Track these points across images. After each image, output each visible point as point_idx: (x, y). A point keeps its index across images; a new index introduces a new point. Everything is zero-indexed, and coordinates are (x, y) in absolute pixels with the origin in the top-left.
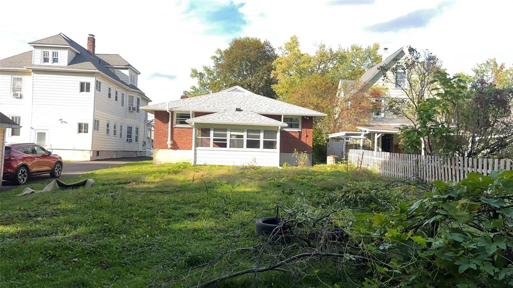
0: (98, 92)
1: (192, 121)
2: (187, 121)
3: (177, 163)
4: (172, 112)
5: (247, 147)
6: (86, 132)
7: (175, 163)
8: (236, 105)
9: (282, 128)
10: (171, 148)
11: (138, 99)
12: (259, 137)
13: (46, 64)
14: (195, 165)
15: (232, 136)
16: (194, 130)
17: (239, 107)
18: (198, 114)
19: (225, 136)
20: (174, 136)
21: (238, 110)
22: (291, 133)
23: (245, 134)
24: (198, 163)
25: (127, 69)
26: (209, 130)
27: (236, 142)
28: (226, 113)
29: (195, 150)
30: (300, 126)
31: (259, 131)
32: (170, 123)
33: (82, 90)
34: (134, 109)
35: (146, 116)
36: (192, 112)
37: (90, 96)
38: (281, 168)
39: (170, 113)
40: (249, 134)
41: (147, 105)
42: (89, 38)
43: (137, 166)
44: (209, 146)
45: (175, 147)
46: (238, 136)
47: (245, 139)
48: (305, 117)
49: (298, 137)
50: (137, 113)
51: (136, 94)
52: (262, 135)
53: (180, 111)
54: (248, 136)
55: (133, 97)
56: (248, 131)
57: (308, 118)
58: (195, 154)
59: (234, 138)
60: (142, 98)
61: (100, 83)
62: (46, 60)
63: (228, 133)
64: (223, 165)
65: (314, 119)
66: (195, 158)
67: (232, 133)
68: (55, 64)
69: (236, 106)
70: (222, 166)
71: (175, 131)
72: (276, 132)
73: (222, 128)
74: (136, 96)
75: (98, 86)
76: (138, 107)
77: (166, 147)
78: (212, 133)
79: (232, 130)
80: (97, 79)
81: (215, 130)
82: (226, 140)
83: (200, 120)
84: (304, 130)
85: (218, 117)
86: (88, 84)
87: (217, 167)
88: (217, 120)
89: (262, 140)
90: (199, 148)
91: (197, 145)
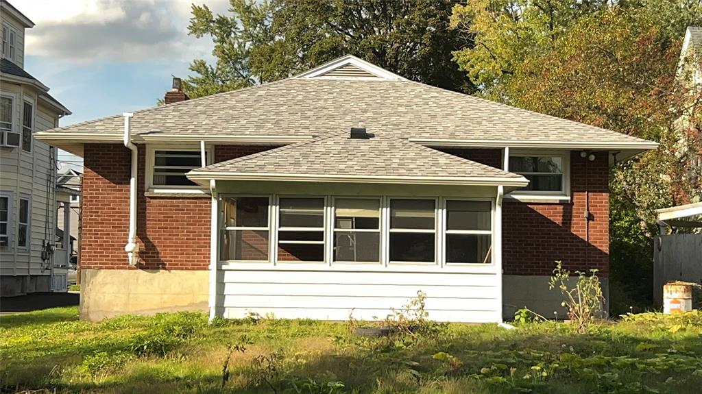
1: (209, 174)
2: (192, 174)
3: (159, 317)
4: (142, 148)
5: (391, 259)
7: (153, 314)
8: (348, 118)
9: (508, 190)
10: (139, 266)
11: (27, 108)
14: (220, 321)
15: (342, 223)
16: (214, 203)
17: (360, 126)
18: (224, 152)
20: (149, 225)
21: (359, 134)
22: (535, 207)
23: (384, 215)
24: (229, 314)
26: (265, 203)
27: (353, 242)
28: (320, 148)
29: (221, 272)
30: (566, 184)
31: (431, 205)
32: (133, 181)
34: (13, 139)
35: (53, 160)
36: (206, 144)
38: (508, 327)
39: (134, 149)
41: (56, 125)
43: (27, 328)
44: (264, 256)
45: (150, 260)
46: (360, 222)
47: (385, 231)
48: (583, 155)
49: (558, 220)
50: (24, 153)
51: (21, 90)
52: (440, 215)
53: (167, 143)
55: (10, 101)
56: (395, 204)
57: (592, 158)
58: (221, 284)
59: (347, 228)
60: (41, 104)
63: (329, 213)
64: (313, 318)
65: (611, 158)
66: (221, 296)
67: (342, 212)
69: (348, 124)
70: (310, 323)
71: (152, 208)
72: (488, 206)
74: (18, 99)
76: (27, 133)
77: (121, 263)
78: (274, 212)
79: (339, 203)
81: (283, 203)
82: (320, 236)
83: (232, 170)
84: (581, 198)
85: (291, 160)
87: (294, 329)
88: (292, 168)
89: (441, 232)
90: (232, 264)
91: (224, 256)
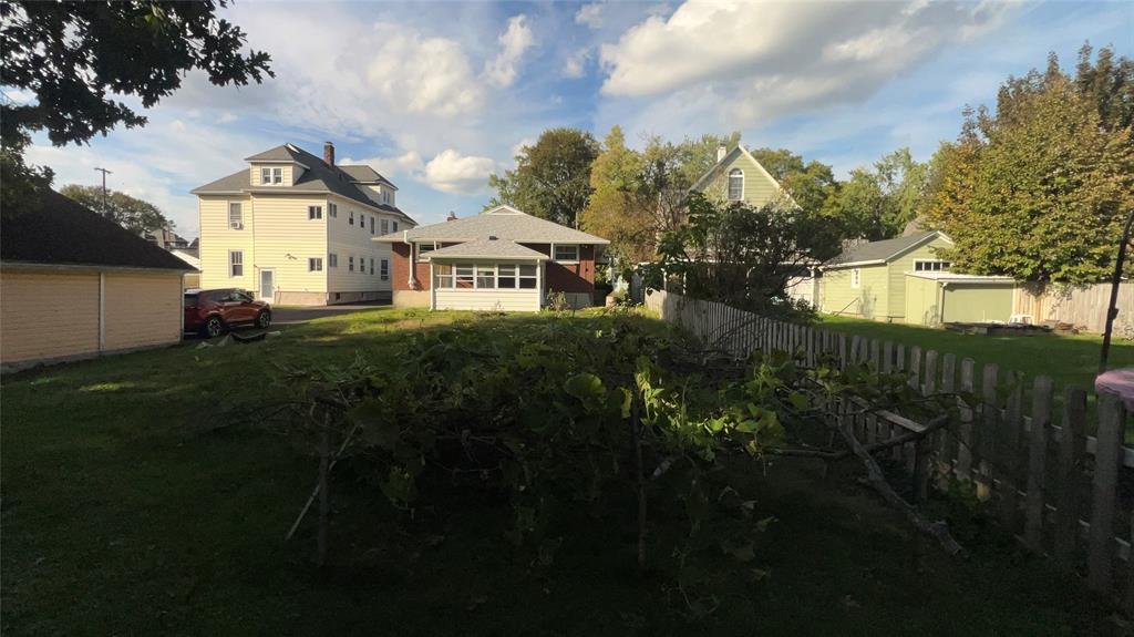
0: (332, 218)
4: (414, 244)
5: (499, 287)
6: (320, 269)
10: (413, 289)
11: (395, 224)
12: (513, 274)
13: (268, 184)
14: (434, 311)
15: (480, 273)
17: (496, 235)
19: (471, 273)
20: (417, 273)
21: (493, 238)
22: (563, 266)
23: (496, 270)
25: (377, 184)
26: (451, 266)
27: (484, 281)
28: (475, 244)
29: (434, 292)
30: (578, 257)
31: (514, 267)
32: (411, 257)
33: (312, 216)
36: (436, 242)
37: (321, 224)
38: (542, 312)
39: (410, 244)
40: (503, 270)
42: (326, 147)
44: (451, 286)
45: (418, 286)
46: (487, 273)
47: (496, 277)
48: (585, 246)
49: (575, 271)
51: (392, 217)
52: (517, 270)
53: (423, 242)
54: (500, 273)
55: (387, 221)
56: (500, 266)
58: (435, 297)
59: (482, 276)
60: (403, 222)
61: (335, 206)
62: (267, 180)
63: (475, 270)
66: (434, 301)
67: (480, 269)
68: (279, 184)
71: (418, 266)
72: (535, 267)
73: (465, 264)
74: (392, 220)
75: (332, 210)
77: (407, 288)
78: (454, 269)
79: (479, 266)
80: (331, 202)
81: (458, 266)
82: (472, 278)
83: (438, 253)
84: (583, 262)
85: (462, 249)
86: (319, 209)
88: (460, 252)
89: (517, 277)
90: (438, 289)
91: (436, 286)
